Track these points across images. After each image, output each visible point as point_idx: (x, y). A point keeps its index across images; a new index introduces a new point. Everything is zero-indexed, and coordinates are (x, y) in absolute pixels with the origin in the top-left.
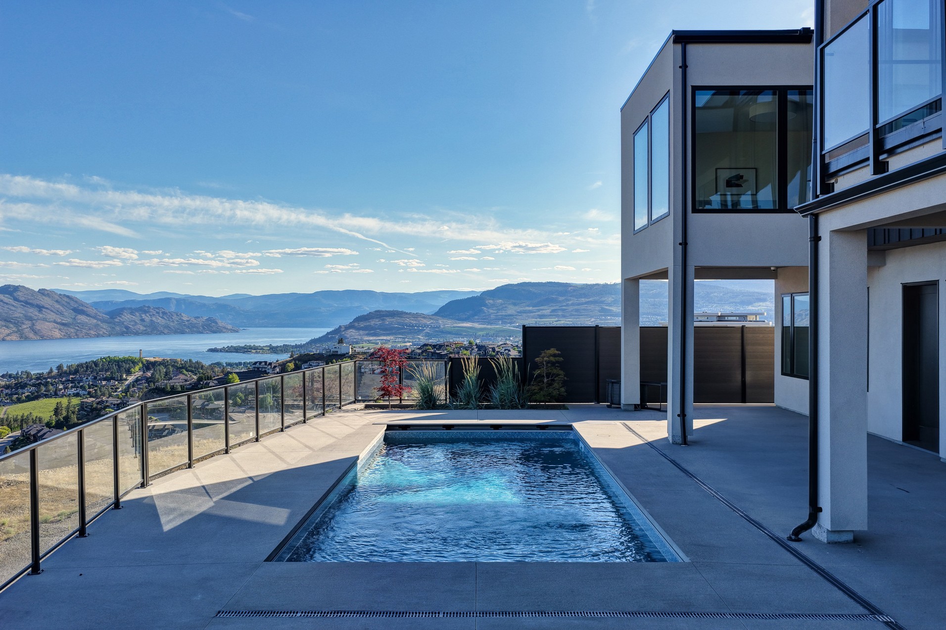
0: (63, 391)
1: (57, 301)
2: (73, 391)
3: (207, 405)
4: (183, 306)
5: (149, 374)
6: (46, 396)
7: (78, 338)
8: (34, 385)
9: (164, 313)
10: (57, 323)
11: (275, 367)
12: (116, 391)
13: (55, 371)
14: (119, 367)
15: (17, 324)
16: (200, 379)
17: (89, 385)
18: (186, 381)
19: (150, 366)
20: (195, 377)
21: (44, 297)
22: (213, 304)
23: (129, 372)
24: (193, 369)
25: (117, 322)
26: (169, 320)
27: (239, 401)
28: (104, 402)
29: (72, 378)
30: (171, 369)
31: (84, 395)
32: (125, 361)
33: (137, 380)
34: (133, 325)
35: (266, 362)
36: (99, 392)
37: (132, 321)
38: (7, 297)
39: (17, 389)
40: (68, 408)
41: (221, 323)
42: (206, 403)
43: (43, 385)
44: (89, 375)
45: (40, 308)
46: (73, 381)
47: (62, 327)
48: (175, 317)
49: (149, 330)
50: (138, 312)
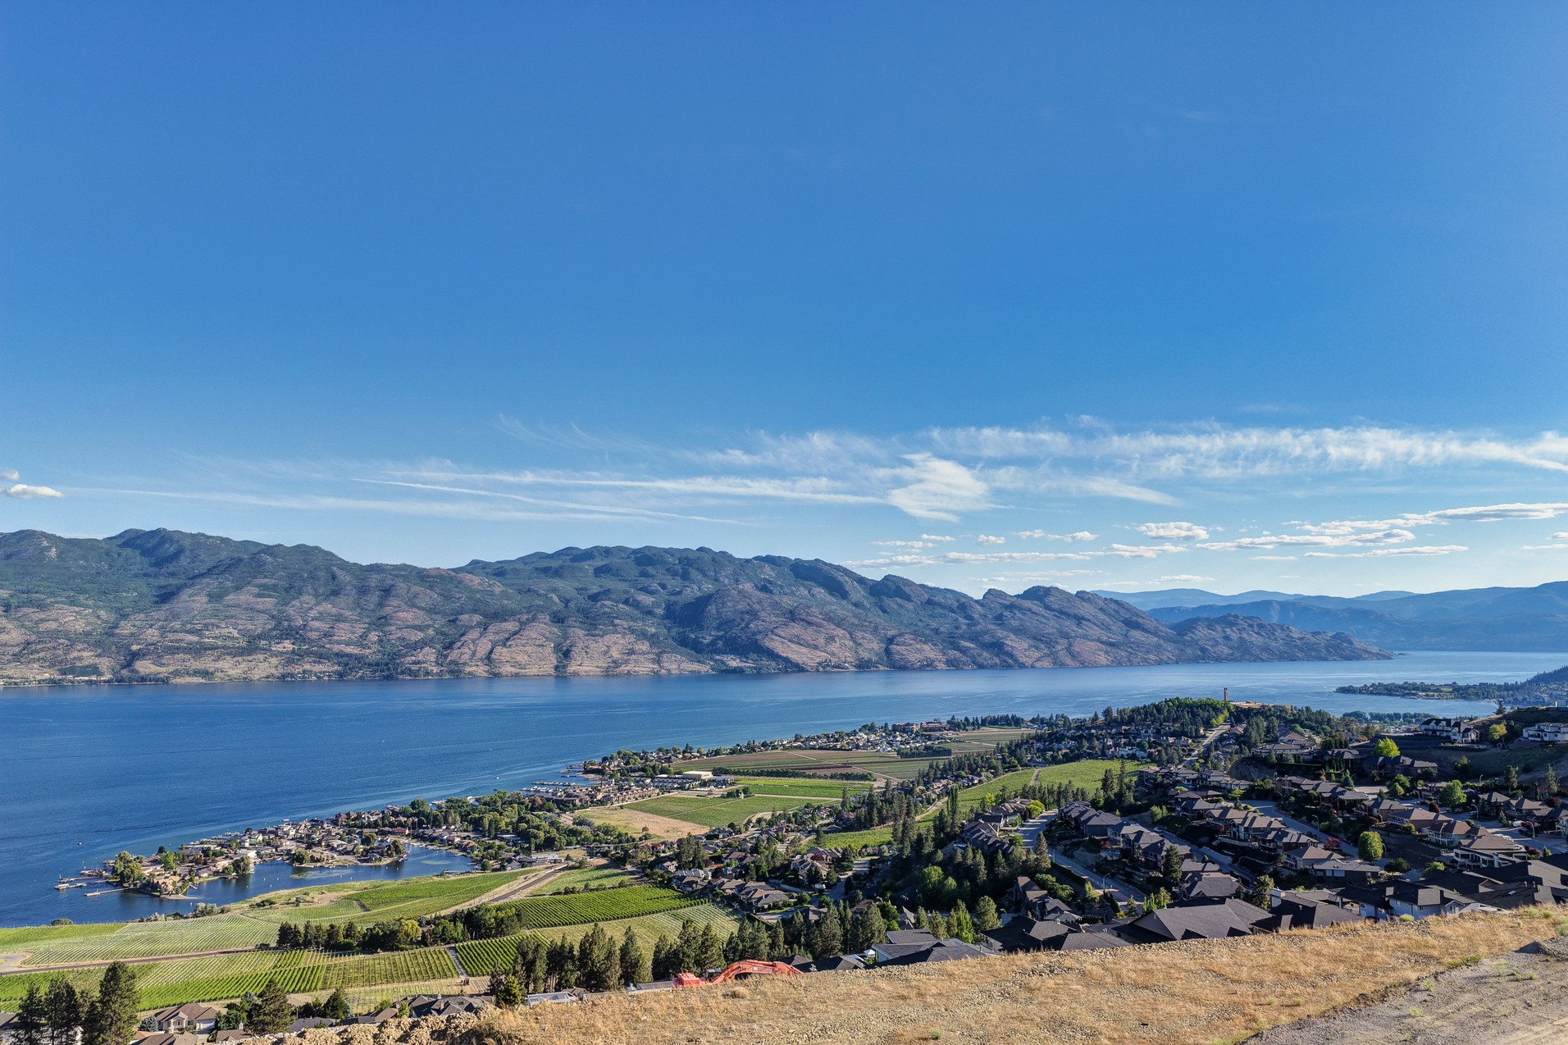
0: (1113, 749)
1: (1101, 609)
2: (1127, 750)
3: (1342, 793)
4: (1292, 615)
5: (1240, 729)
6: (1091, 756)
7: (1131, 665)
8: (1073, 738)
9: (1261, 626)
10: (1102, 643)
11: (1467, 730)
12: (1190, 755)
13: (1101, 718)
14: (1194, 715)
15: (1050, 643)
16: (1326, 746)
17: (1149, 742)
18: (1303, 747)
19: (1242, 715)
20: (1318, 740)
21: (1084, 604)
22: (1344, 610)
23: (1208, 725)
24: (1314, 724)
25: (1188, 641)
26: (1269, 638)
27: (1401, 790)
28: (1172, 774)
29: (1125, 730)
30: (1276, 722)
31: (1143, 758)
32: (1203, 706)
33: (1221, 739)
34: (1212, 646)
35: (1448, 721)
36: (1164, 754)
37: (1210, 639)
38: (1036, 605)
39: (1051, 742)
40: (1121, 778)
41: (1359, 643)
42: (1340, 789)
43: (1085, 738)
44: (1149, 727)
45: (1079, 619)
46: (1126, 735)
47: (1109, 649)
48: (1278, 633)
49: (1238, 654)
50: (1218, 624)
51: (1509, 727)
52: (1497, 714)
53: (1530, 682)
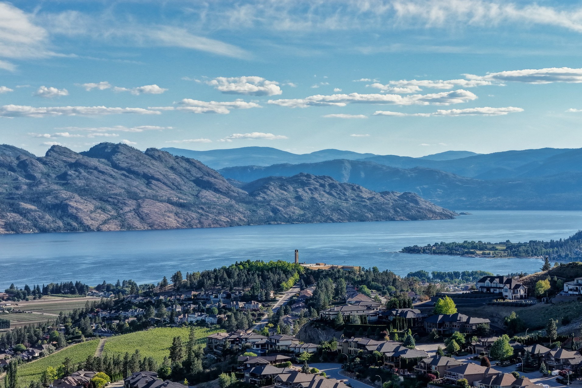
0: (182, 316)
1: (172, 168)
2: (196, 317)
3: (404, 352)
4: (363, 175)
5: (309, 292)
6: (158, 324)
7: (202, 227)
8: (140, 305)
9: (332, 186)
10: (172, 203)
11: (517, 286)
12: (259, 320)
13: (170, 283)
14: (265, 278)
15: (117, 205)
16: (391, 306)
17: (219, 307)
18: (369, 308)
19: (312, 278)
20: (384, 300)
21: (154, 162)
22: (411, 170)
23: (278, 288)
24: (380, 285)
25: (260, 202)
26: (340, 198)
27: (457, 346)
28: (242, 339)
29: (195, 296)
30: (344, 284)
31: (212, 324)
32: (273, 268)
33: (291, 302)
34: (284, 207)
35: (501, 278)
36: (233, 319)
37: (282, 200)
38: (103, 163)
39: (118, 310)
40: (189, 345)
41: (424, 203)
42: (402, 348)
43: (153, 305)
44: (219, 291)
45: (148, 179)
46: (195, 300)
47: (179, 210)
48: (349, 193)
49: (309, 215)
50: (291, 184)
51: (553, 283)
52: (543, 270)
53: (572, 239)
